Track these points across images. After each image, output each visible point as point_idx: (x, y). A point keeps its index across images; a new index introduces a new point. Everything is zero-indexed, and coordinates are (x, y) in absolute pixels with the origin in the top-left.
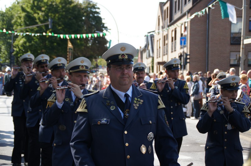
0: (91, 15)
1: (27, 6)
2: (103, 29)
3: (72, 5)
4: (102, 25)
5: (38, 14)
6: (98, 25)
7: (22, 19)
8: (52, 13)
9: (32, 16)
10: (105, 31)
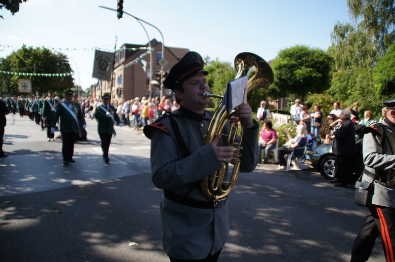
0: (63, 62)
1: (20, 55)
5: (28, 60)
6: (67, 68)
7: (17, 64)
8: (36, 60)
9: (23, 61)
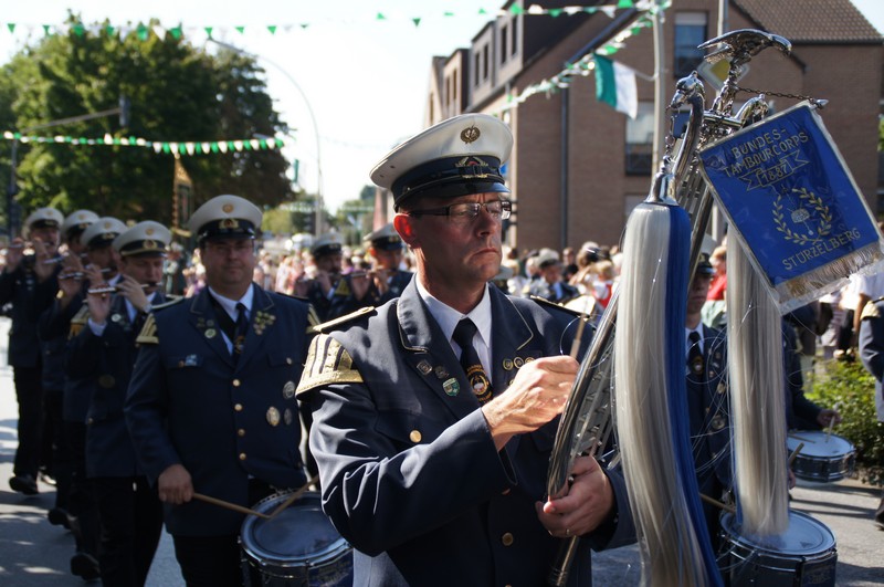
0: (241, 89)
1: (57, 62)
2: (276, 128)
3: (187, 60)
4: (271, 119)
5: (89, 84)
6: (261, 115)
7: (43, 100)
8: (128, 81)
9: (71, 90)
10: (280, 135)
